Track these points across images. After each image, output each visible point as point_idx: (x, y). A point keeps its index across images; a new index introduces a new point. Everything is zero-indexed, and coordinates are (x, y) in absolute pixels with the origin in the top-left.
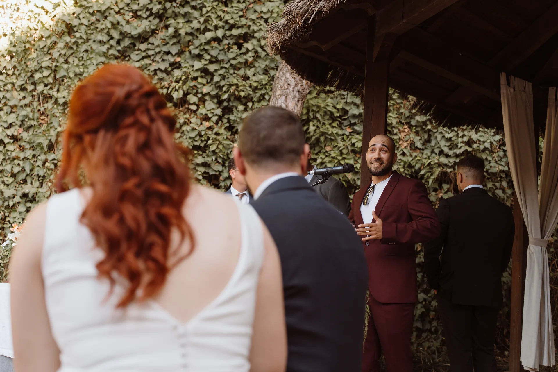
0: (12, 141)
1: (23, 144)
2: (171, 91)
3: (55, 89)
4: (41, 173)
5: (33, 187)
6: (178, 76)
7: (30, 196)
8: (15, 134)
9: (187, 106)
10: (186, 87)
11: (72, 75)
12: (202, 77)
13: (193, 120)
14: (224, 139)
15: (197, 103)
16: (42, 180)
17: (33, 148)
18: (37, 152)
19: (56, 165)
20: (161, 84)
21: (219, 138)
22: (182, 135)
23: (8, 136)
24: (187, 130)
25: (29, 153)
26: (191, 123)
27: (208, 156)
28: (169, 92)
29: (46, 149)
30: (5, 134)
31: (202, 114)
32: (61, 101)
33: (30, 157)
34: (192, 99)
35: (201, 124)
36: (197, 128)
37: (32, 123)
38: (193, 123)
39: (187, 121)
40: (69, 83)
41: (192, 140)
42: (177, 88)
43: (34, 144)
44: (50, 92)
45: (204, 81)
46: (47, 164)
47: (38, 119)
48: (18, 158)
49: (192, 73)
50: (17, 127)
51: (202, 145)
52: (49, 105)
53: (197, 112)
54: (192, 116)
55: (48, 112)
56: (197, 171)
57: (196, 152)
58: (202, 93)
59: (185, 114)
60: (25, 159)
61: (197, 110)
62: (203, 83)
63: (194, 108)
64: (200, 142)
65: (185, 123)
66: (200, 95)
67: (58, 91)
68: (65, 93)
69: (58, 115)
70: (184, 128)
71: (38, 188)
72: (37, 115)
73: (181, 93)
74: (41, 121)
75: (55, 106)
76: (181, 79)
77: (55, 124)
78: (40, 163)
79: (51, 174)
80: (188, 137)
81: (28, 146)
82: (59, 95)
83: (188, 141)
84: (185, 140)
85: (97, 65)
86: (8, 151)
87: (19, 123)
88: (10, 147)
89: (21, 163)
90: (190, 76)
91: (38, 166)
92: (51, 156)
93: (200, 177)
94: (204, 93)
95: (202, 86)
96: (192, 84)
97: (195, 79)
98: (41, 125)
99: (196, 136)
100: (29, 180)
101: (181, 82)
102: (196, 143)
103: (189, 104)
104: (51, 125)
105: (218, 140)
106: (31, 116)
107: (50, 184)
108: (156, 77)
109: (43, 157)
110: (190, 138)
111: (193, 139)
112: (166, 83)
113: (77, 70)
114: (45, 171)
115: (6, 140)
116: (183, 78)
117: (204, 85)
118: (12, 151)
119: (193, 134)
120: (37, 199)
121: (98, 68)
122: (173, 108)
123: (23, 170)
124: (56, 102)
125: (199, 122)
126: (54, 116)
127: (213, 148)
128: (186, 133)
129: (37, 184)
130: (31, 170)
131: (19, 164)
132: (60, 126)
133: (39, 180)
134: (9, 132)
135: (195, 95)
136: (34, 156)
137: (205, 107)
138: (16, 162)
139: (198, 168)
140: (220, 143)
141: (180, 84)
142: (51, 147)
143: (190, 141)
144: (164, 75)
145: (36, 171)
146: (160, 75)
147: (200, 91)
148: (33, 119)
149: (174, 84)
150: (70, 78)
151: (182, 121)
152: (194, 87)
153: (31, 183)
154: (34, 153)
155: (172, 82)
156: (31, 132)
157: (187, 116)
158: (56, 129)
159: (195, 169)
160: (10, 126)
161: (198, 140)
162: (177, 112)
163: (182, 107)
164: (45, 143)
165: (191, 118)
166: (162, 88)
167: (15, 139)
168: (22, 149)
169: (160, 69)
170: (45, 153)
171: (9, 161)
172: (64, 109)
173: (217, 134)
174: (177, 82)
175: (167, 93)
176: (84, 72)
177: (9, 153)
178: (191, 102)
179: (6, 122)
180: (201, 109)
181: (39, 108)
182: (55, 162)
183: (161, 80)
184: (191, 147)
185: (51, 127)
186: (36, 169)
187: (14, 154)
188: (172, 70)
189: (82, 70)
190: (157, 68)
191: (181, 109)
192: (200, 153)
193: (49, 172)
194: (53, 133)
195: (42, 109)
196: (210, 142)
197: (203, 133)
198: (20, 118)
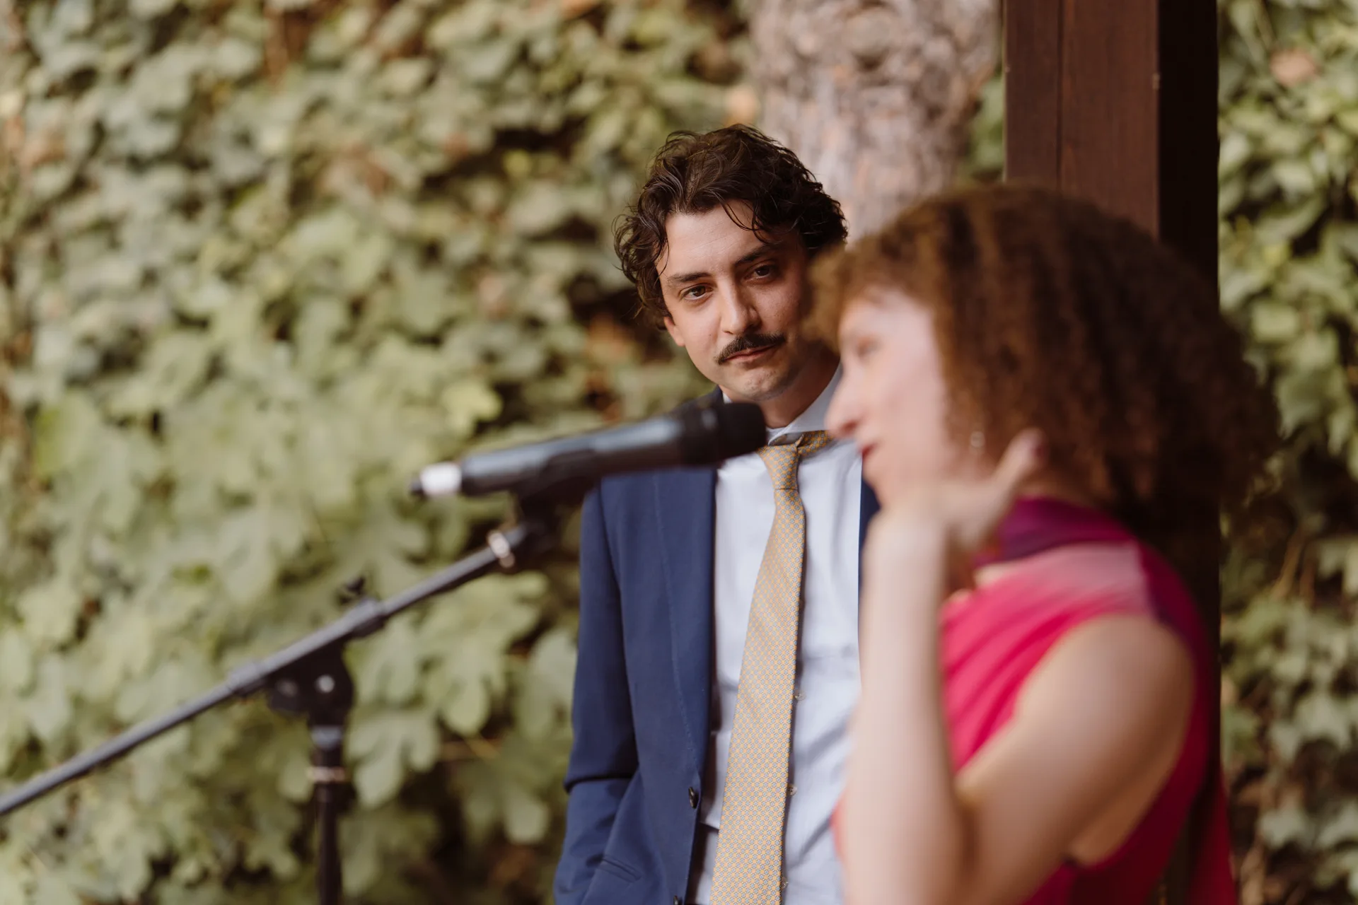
14: (668, 75)
21: (644, 67)
24: (460, 43)
27: (586, 179)
36: (512, 21)
51: (550, 119)
57: (517, 162)
64: (532, 100)
80: (464, 80)
83: (461, 107)
93: (554, 309)
99: (509, 70)
102: (516, 114)
105: (632, 82)
110: (476, 84)
111: (493, 91)
119: (491, 64)
127: (605, 132)
128: (456, 56)
140: (647, 99)
143: (472, 103)
159: (519, 258)
173: (632, 46)
192: (549, 161)
196: (587, 98)
197: (543, 49)
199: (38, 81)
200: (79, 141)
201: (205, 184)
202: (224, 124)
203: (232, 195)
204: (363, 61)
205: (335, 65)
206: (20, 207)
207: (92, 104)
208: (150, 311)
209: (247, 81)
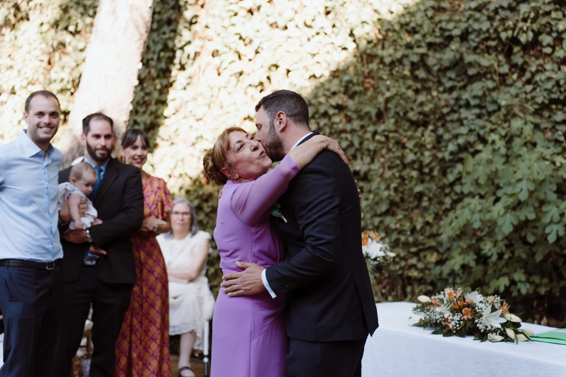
0: (336, 111)
1: (349, 114)
2: (518, 34)
3: (380, 47)
4: (372, 147)
5: (364, 164)
6: (525, 13)
7: (362, 173)
8: (340, 102)
9: (539, 48)
10: (536, 27)
11: (397, 27)
12: (556, 10)
13: (548, 66)
15: (552, 44)
16: (373, 155)
17: (361, 118)
18: (365, 122)
19: (387, 137)
20: (504, 25)
22: (536, 86)
23: (332, 106)
24: (541, 80)
25: (356, 124)
26: (545, 70)
28: (515, 34)
29: (374, 119)
30: (328, 104)
31: (559, 58)
32: (388, 60)
33: (358, 128)
34: (546, 39)
35: (559, 69)
36: (554, 76)
37: (357, 88)
38: (548, 71)
39: (540, 68)
40: (395, 37)
41: (547, 92)
42: (525, 29)
43: (362, 113)
44: (374, 50)
45: (560, 15)
46: (378, 137)
47: (363, 83)
48: (344, 131)
49: (543, 7)
50: (341, 95)
52: (374, 66)
53: (554, 56)
54: (546, 60)
55: (373, 74)
56: (557, 130)
57: (554, 107)
58: (557, 31)
59: (537, 58)
60: (353, 131)
61: (553, 52)
62: (558, 17)
63: (548, 50)
64: (558, 93)
65: (538, 71)
66: (555, 35)
67: (383, 48)
68: (391, 51)
69: (385, 77)
70: (537, 78)
71: (369, 164)
72: (361, 79)
73: (531, 35)
74: (367, 85)
75: (381, 66)
76: (528, 17)
77: (383, 88)
78: (368, 136)
79: (382, 148)
80: (542, 89)
81: (354, 116)
82: (384, 53)
83: (543, 95)
84: (540, 94)
85: (426, 10)
86: (333, 123)
87: (342, 89)
88: (336, 119)
89: (349, 136)
90: (541, 12)
91: (368, 139)
92: (381, 128)
93: (562, 138)
94: (560, 31)
95: (557, 21)
96: (544, 21)
97: (548, 13)
98: (366, 89)
99: (553, 87)
100: (359, 156)
101: (529, 21)
102: (554, 96)
103: (542, 46)
104: (378, 90)
106: (355, 80)
107: (382, 160)
108: (498, 17)
109: (371, 129)
110: (546, 90)
111: (550, 91)
112: (510, 23)
113: (403, 21)
114: (375, 144)
115: (331, 111)
116: (532, 15)
117: (559, 20)
118: (337, 124)
119: (549, 85)
120: (370, 177)
121: (427, 15)
122: (521, 53)
123: (351, 144)
124: (382, 62)
125: (556, 68)
126: (381, 79)
128: (540, 84)
129: (367, 160)
130: (361, 143)
131: (346, 139)
132: (388, 89)
133: (369, 155)
134: (334, 101)
135: (549, 34)
136: (362, 127)
137: (562, 48)
138: (343, 135)
139: (558, 127)
141: (528, 24)
142: (380, 116)
143: (545, 94)
144: (508, 13)
145: (366, 144)
146: (503, 14)
147: (554, 28)
148: (358, 84)
149: (520, 24)
150: (394, 31)
151: (533, 69)
152: (547, 25)
153: (362, 159)
154: (362, 123)
155: (517, 21)
156: (357, 99)
157: (541, 61)
158: (383, 94)
159: (554, 127)
160: (334, 94)
161: (557, 91)
162: (527, 58)
163: (533, 49)
164: (373, 112)
165: (545, 63)
166: (506, 30)
167: (340, 108)
168: (349, 120)
169: (502, 7)
170: (374, 124)
171: (336, 135)
172: (391, 70)
174: (525, 20)
175: (513, 37)
176: (411, 21)
177: (335, 126)
178: (544, 44)
179: (328, 90)
180: (558, 51)
181: (363, 69)
182: (386, 133)
183: (503, 20)
184: (547, 102)
185: (378, 93)
186: (366, 143)
187: (341, 126)
188: (518, 4)
189: (408, 19)
190: (497, 6)
191: (532, 52)
192: (560, 107)
193: (380, 146)
194: (381, 99)
195: (366, 71)
198: (344, 84)
199: (441, 89)
200: (452, 102)
201: (484, 111)
202: (489, 99)
203: (490, 114)
204: (519, 84)
205: (511, 85)
206: (437, 116)
207: (455, 94)
208: (472, 138)
209: (494, 89)
